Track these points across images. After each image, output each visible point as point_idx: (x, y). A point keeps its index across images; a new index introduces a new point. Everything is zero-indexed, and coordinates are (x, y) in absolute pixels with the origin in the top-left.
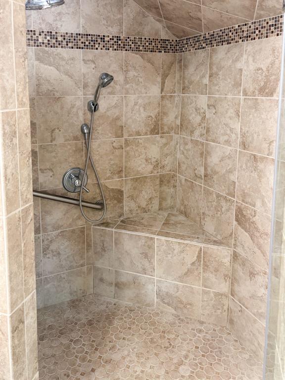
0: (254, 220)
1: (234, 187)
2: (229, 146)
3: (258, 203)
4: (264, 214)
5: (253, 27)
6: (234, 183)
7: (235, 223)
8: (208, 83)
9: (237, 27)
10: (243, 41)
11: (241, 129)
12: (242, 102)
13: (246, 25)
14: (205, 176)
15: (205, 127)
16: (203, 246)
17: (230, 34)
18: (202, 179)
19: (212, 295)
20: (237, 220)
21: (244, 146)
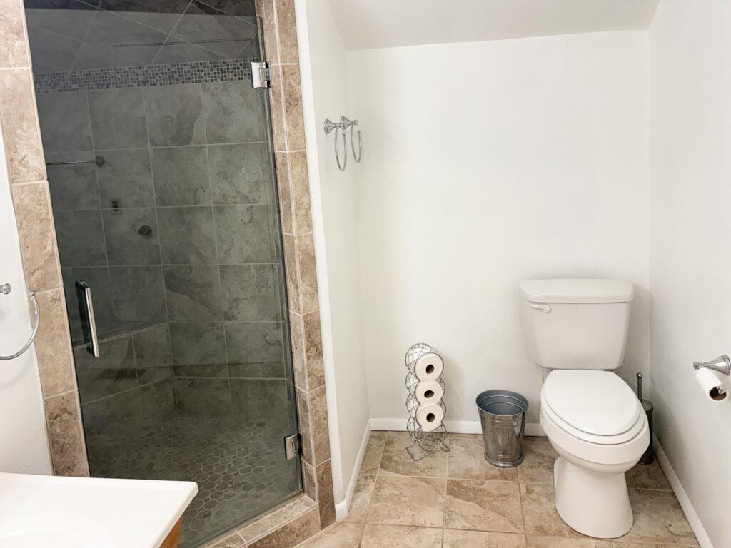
0: (191, 277)
1: (159, 252)
2: (141, 207)
3: (193, 258)
4: (203, 265)
5: (150, 71)
6: (158, 246)
7: (165, 291)
8: (91, 135)
9: (127, 69)
10: (139, 86)
11: (156, 184)
12: (151, 154)
13: (140, 68)
14: (109, 253)
15: (97, 192)
16: (132, 335)
17: (119, 76)
18: (105, 259)
19: (153, 388)
20: (168, 287)
21: (164, 201)
